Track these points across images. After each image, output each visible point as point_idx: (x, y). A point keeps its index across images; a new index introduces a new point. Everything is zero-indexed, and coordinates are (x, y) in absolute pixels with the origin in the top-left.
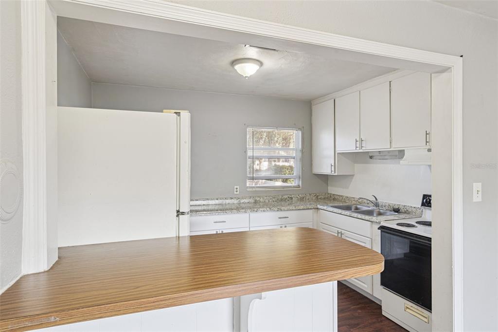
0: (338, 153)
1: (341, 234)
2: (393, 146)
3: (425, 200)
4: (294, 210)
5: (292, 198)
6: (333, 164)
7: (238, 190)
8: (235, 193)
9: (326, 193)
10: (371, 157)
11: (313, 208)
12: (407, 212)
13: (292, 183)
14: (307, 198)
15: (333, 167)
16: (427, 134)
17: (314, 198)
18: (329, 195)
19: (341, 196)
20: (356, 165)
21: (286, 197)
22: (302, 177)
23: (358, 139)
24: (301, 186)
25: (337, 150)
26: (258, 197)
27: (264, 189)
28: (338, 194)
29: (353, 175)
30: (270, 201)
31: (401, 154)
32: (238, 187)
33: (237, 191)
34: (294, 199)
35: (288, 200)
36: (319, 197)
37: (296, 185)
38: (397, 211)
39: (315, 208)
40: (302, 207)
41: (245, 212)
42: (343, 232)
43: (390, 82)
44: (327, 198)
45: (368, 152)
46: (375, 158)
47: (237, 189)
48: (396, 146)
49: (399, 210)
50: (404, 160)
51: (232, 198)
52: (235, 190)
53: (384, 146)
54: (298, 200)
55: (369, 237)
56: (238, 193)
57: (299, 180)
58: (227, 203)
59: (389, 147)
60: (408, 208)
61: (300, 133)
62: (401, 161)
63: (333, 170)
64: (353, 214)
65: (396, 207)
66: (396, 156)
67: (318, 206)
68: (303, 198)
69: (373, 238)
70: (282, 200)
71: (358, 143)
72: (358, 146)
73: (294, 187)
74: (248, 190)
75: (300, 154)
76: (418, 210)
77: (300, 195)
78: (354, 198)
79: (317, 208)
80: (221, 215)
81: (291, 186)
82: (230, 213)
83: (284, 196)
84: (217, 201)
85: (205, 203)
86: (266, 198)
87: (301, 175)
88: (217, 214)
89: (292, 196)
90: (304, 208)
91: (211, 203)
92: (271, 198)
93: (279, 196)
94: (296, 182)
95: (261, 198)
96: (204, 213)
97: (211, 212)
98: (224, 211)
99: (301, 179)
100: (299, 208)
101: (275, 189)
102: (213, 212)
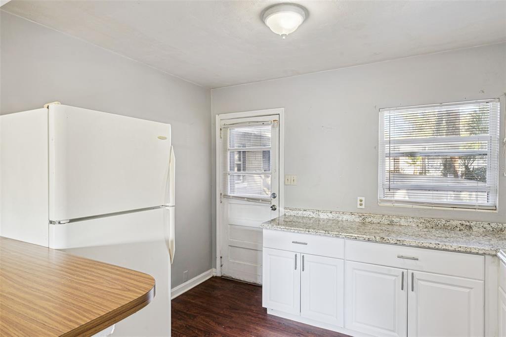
5: (470, 227)
7: (363, 203)
8: (359, 207)
13: (481, 200)
21: (454, 223)
24: (497, 207)
26: (398, 217)
32: (363, 199)
33: (361, 205)
34: (475, 229)
39: (491, 255)
41: (338, 236)
47: (361, 201)
51: (352, 214)
52: (359, 202)
54: (486, 232)
56: (363, 207)
57: (496, 195)
58: (344, 219)
61: (498, 106)
70: (445, 227)
73: (481, 207)
74: (381, 204)
75: (497, 147)
79: (496, 255)
80: (301, 233)
81: (475, 205)
82: (314, 233)
83: (451, 221)
84: (330, 215)
85: (314, 215)
86: (411, 220)
87: (498, 186)
88: (296, 231)
89: (472, 224)
90: (459, 249)
91: (323, 216)
92: (423, 221)
93: (439, 219)
94: (490, 198)
95: (403, 220)
96: (281, 227)
97: (290, 228)
98: (307, 230)
99: (498, 195)
100: (444, 247)
101: (434, 208)
102: (292, 228)
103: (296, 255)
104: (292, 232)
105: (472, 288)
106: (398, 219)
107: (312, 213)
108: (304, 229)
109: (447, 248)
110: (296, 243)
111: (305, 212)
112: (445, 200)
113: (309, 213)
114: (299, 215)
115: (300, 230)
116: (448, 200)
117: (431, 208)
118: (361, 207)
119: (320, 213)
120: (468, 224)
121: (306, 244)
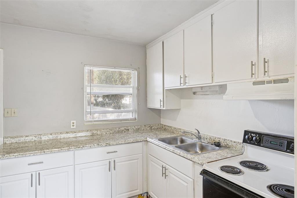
0: (166, 90)
1: (165, 169)
2: (215, 80)
3: (247, 137)
4: (123, 144)
5: (128, 130)
6: (162, 100)
7: (75, 124)
8: (72, 127)
9: (158, 124)
10: (194, 93)
11: (143, 141)
12: (227, 147)
13: (130, 116)
14: (142, 128)
15: (162, 102)
16: (252, 65)
17: (148, 129)
18: (161, 126)
19: (171, 127)
20: (182, 100)
22: (138, 112)
23: (182, 76)
24: (137, 119)
25: (165, 87)
26: (96, 130)
27: (101, 123)
28: (168, 125)
29: (180, 109)
30: (108, 133)
31: (222, 89)
32: (75, 122)
33: (73, 126)
34: (130, 130)
35: (125, 132)
36: (152, 128)
37: (133, 117)
38: (218, 145)
39: (145, 141)
40: (132, 140)
41: (69, 150)
42: (167, 167)
43: (212, 15)
44: (160, 128)
45: (192, 88)
46: (197, 93)
47: (73, 123)
48: (218, 81)
49: (220, 145)
50: (226, 95)
51: (67, 133)
52: (72, 124)
53: (206, 81)
54: (134, 131)
55: (191, 177)
56: (75, 127)
57: (136, 113)
58: (62, 137)
59: (211, 82)
60: (228, 142)
61: (136, 73)
62: (224, 96)
63: (162, 104)
64: (176, 151)
65: (217, 141)
66: (217, 91)
67: (148, 138)
68: (139, 129)
69: (195, 180)
70: (118, 132)
71: (182, 79)
72: (182, 82)
73: (131, 120)
74: (86, 124)
75: (136, 91)
76: (238, 145)
77: (136, 127)
78: (180, 129)
79: (147, 141)
80: (37, 155)
81: (128, 119)
82: (50, 152)
83: (121, 128)
84: (51, 137)
85: (36, 139)
86: (103, 130)
87: (137, 109)
88: (32, 155)
89: (129, 128)
90: (134, 141)
91: (44, 138)
92: (109, 130)
93: (116, 128)
94: (133, 115)
95: (99, 131)
96: (15, 155)
97: (25, 153)
98: (43, 151)
99: (137, 113)
100: (128, 142)
101: (113, 122)
102: (27, 153)
103: (32, 175)
104: (28, 156)
105: (138, 159)
106: (96, 131)
107: (34, 138)
108: (40, 151)
109: (129, 142)
110: (32, 164)
111: (27, 138)
112: (121, 118)
113: (31, 138)
114: (21, 141)
115: (35, 153)
116: (122, 117)
117: (111, 122)
118: (73, 127)
119: (42, 136)
120: (127, 128)
121: (42, 162)
